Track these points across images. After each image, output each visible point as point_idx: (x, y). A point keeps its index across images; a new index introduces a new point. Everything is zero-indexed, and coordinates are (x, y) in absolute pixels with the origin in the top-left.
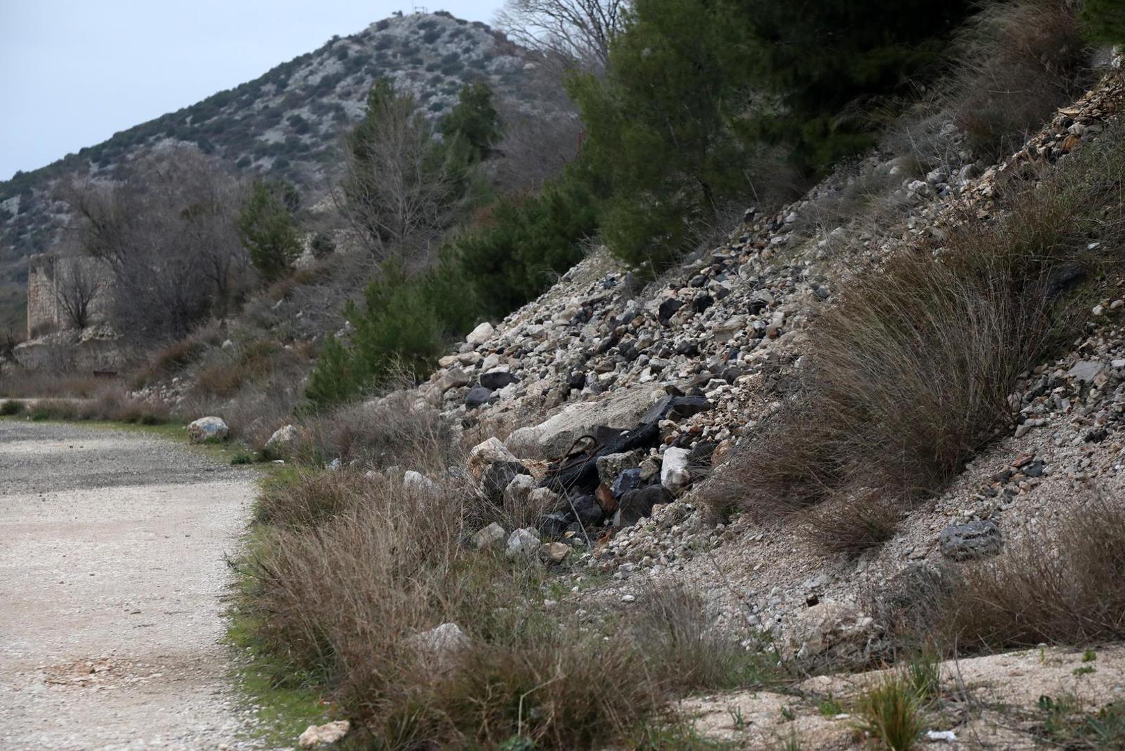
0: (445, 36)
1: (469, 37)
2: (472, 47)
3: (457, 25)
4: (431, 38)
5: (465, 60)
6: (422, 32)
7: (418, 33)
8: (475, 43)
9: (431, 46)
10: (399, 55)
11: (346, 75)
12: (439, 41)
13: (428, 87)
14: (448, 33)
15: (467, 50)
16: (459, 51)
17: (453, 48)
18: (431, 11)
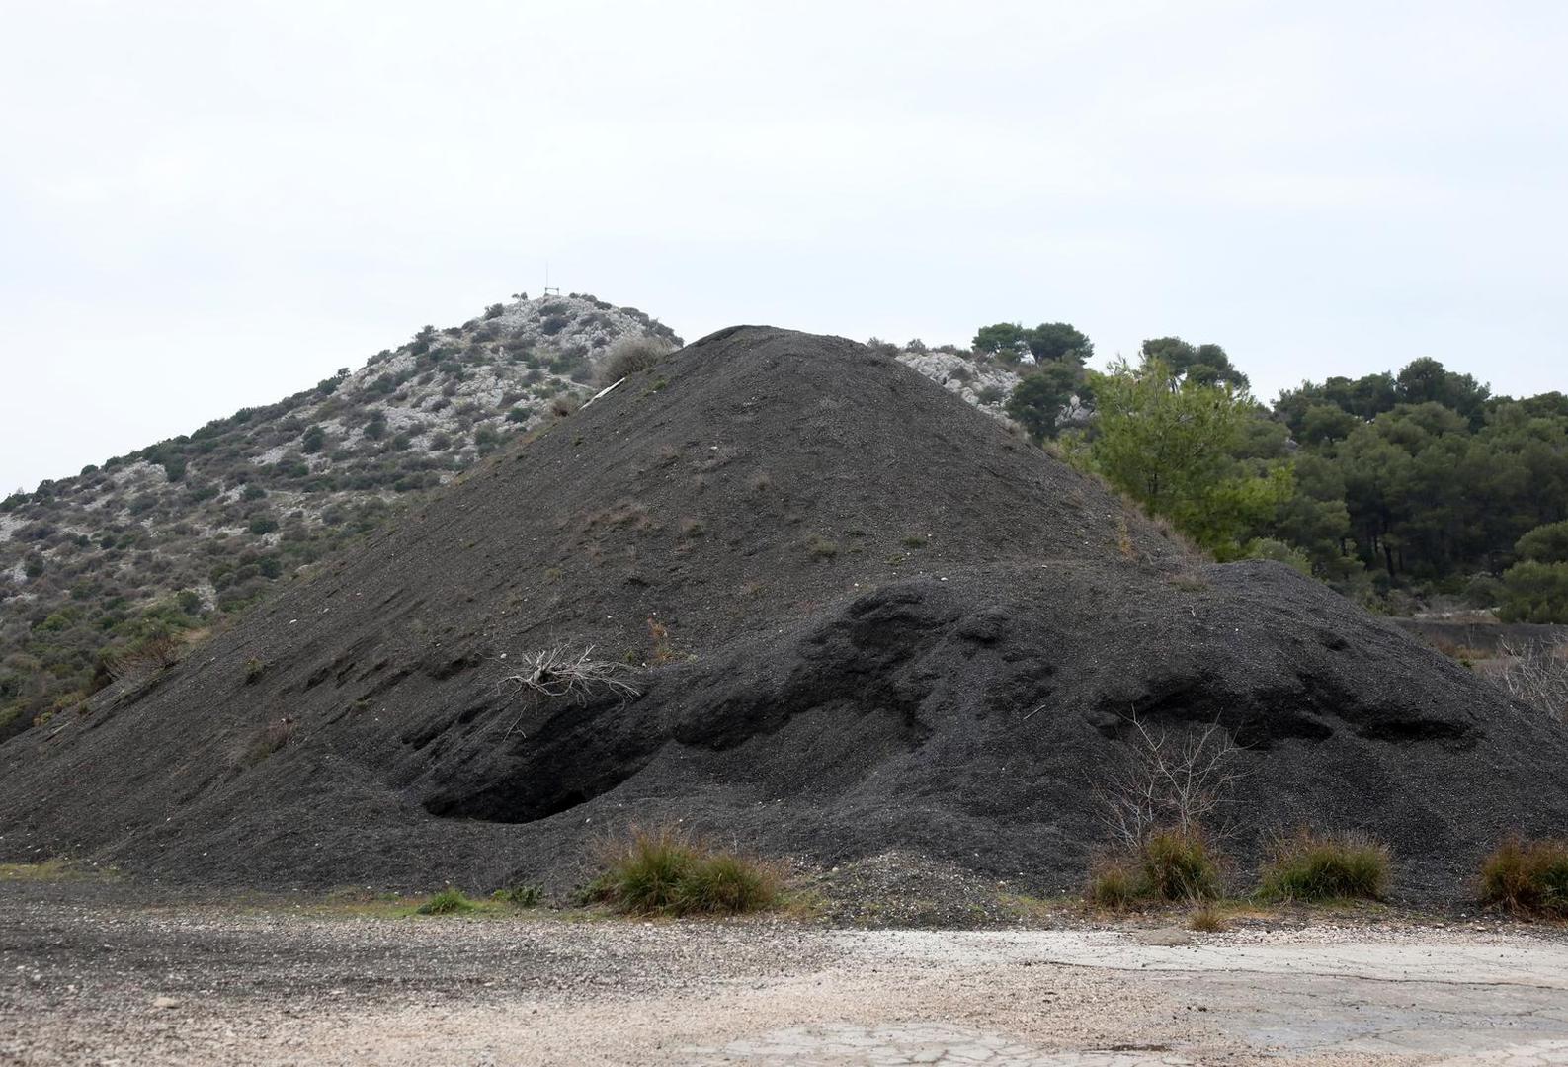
0: (574, 325)
1: (607, 324)
2: (607, 338)
3: (596, 310)
4: (553, 328)
5: (594, 356)
6: (544, 319)
7: (539, 321)
8: (613, 333)
9: (551, 338)
10: (501, 348)
11: (414, 373)
12: (564, 330)
13: (519, 387)
14: (578, 320)
15: (600, 343)
16: (589, 344)
17: (582, 339)
18: (565, 294)
